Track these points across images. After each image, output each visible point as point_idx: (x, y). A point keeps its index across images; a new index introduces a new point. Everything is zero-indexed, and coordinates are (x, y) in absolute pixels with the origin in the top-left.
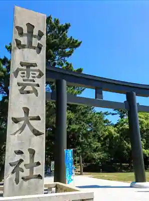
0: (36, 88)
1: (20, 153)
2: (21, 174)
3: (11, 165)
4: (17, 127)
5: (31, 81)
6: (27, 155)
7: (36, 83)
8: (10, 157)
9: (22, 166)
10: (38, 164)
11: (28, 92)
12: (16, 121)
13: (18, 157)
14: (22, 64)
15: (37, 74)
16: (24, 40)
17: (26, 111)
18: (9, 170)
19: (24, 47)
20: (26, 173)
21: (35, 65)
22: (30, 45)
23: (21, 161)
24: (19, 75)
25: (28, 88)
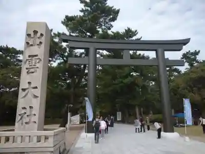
0: (37, 69)
1: (24, 108)
2: (25, 121)
3: (19, 115)
4: (24, 93)
5: (34, 65)
6: (28, 109)
7: (37, 66)
9: (25, 116)
11: (33, 72)
12: (24, 90)
14: (29, 56)
15: (38, 60)
16: (31, 42)
17: (29, 83)
18: (18, 118)
19: (32, 45)
21: (37, 56)
22: (35, 45)
23: (25, 113)
24: (27, 62)
25: (32, 70)
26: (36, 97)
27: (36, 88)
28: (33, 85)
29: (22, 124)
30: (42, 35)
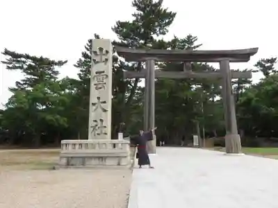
0: (104, 85)
1: (96, 121)
2: (97, 132)
3: (92, 127)
4: (94, 107)
5: (102, 81)
6: (99, 121)
7: (104, 82)
8: (91, 123)
9: (97, 128)
10: (105, 127)
11: (100, 88)
12: (94, 104)
13: (95, 123)
14: (96, 73)
16: (97, 59)
17: (99, 98)
18: (90, 130)
19: (98, 62)
20: (99, 131)
21: (103, 72)
22: (101, 61)
23: (97, 125)
24: (95, 79)
25: (100, 86)
26: (105, 111)
27: (105, 102)
28: (101, 100)
29: (95, 135)
30: (107, 52)
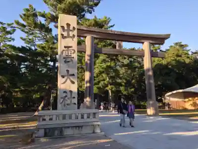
0: (72, 59)
1: (65, 92)
2: (67, 102)
3: (61, 98)
4: (64, 80)
5: (70, 55)
6: (68, 93)
7: (72, 56)
9: (66, 98)
10: (74, 97)
11: (69, 62)
12: (63, 76)
13: (65, 95)
14: (65, 47)
15: (73, 51)
16: (65, 34)
17: (68, 71)
18: (60, 100)
19: (65, 37)
20: (69, 102)
21: (71, 47)
22: (68, 36)
23: (66, 96)
24: (64, 53)
27: (73, 75)
28: (70, 73)
29: (65, 105)
30: (74, 28)
